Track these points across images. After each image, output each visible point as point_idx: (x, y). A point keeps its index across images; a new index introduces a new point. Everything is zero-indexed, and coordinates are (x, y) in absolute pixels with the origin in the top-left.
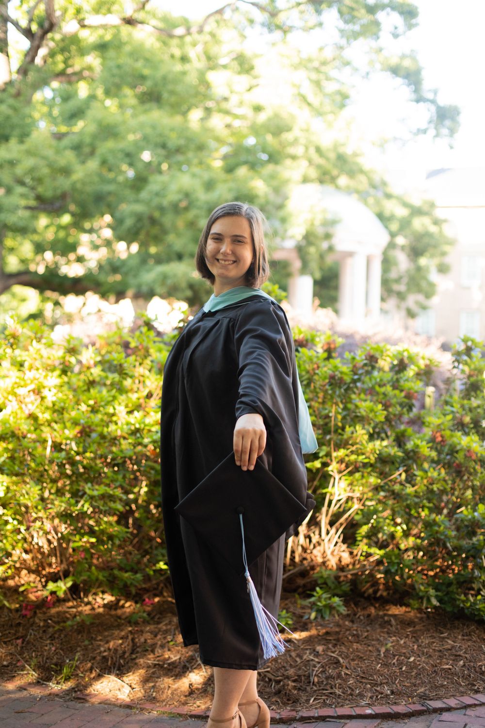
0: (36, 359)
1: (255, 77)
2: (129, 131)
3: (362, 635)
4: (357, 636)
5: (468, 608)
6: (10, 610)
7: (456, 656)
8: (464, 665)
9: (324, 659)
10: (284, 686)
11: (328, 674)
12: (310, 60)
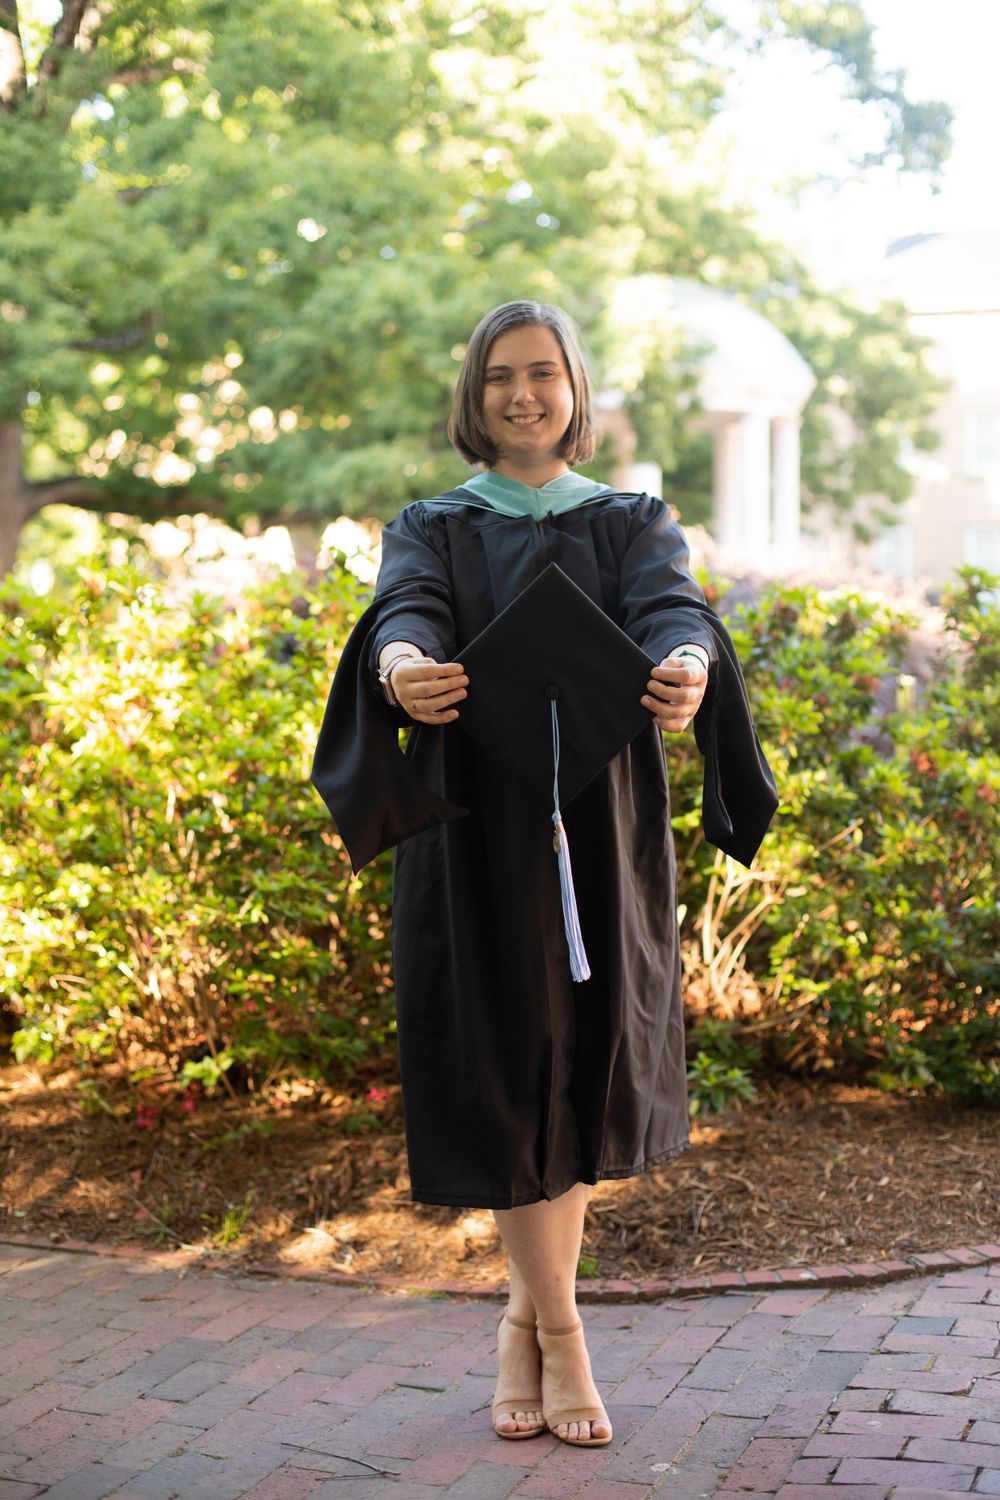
0: (139, 638)
1: (527, 61)
2: (274, 182)
3: (788, 1141)
4: (779, 1142)
5: (989, 1086)
6: (113, 1118)
7: (968, 1173)
8: (984, 1190)
9: (717, 1184)
10: (644, 1235)
11: (726, 1212)
12: (639, 20)
